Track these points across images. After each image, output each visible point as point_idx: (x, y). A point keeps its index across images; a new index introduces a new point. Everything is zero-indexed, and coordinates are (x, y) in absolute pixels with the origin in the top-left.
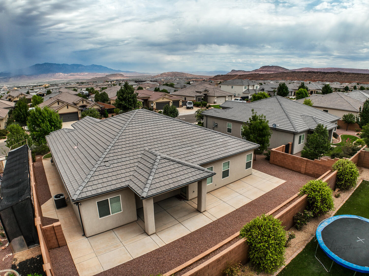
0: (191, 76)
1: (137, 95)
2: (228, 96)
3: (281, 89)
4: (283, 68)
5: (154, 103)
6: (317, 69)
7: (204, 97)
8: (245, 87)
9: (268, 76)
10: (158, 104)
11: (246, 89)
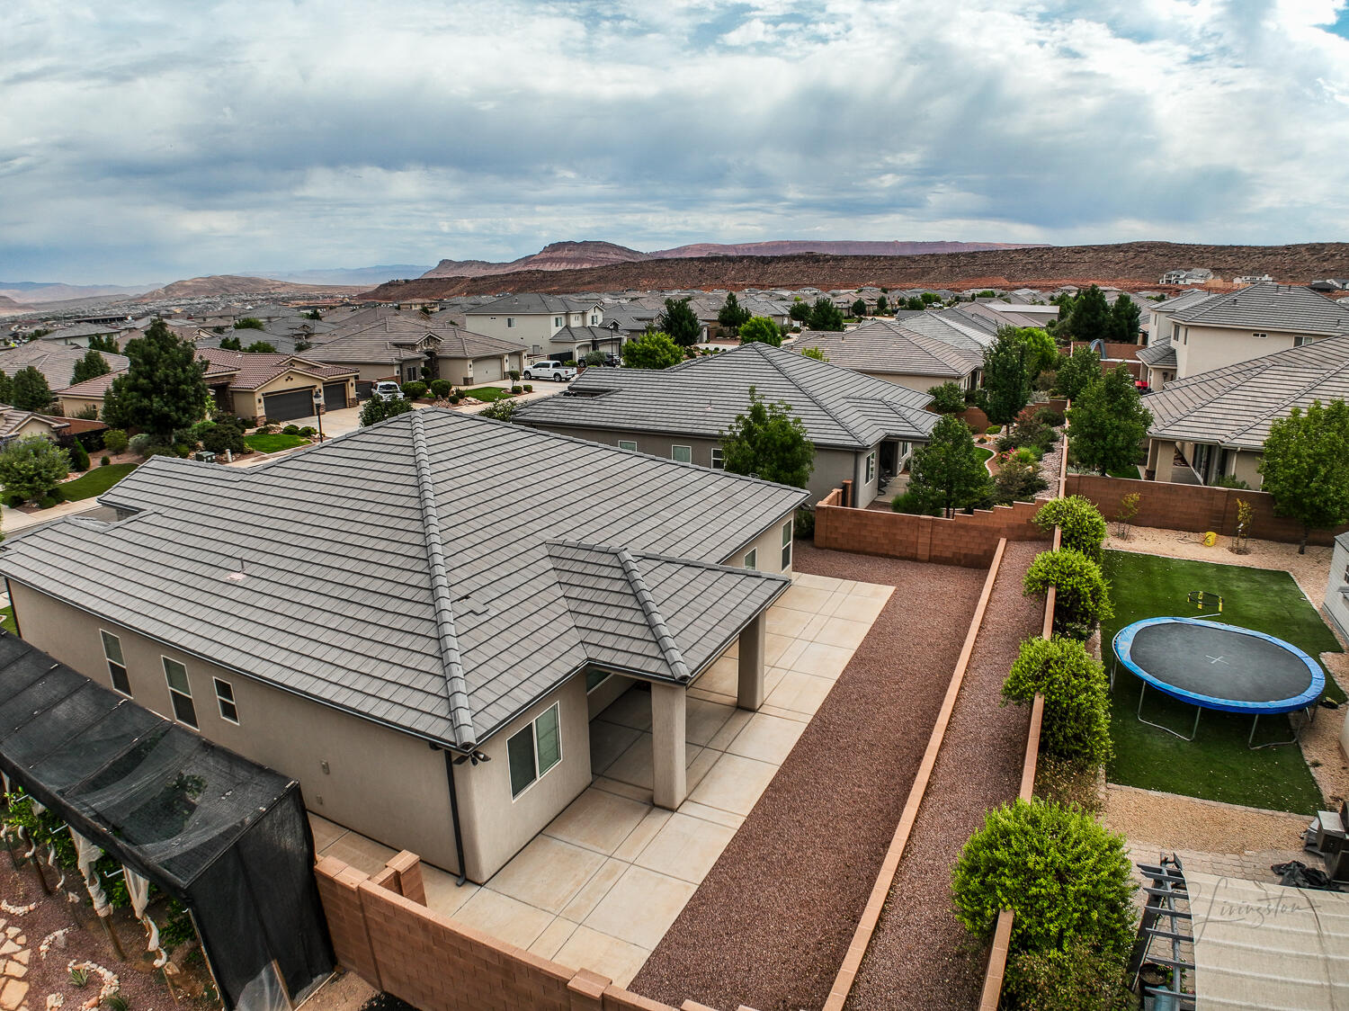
0: (288, 289)
1: (206, 369)
2: (510, 354)
3: (676, 321)
4: (622, 249)
5: (258, 396)
6: (734, 247)
7: (426, 362)
8: (557, 319)
9: (576, 279)
10: (270, 399)
11: (560, 328)
